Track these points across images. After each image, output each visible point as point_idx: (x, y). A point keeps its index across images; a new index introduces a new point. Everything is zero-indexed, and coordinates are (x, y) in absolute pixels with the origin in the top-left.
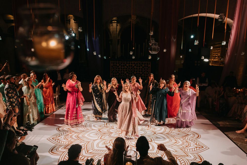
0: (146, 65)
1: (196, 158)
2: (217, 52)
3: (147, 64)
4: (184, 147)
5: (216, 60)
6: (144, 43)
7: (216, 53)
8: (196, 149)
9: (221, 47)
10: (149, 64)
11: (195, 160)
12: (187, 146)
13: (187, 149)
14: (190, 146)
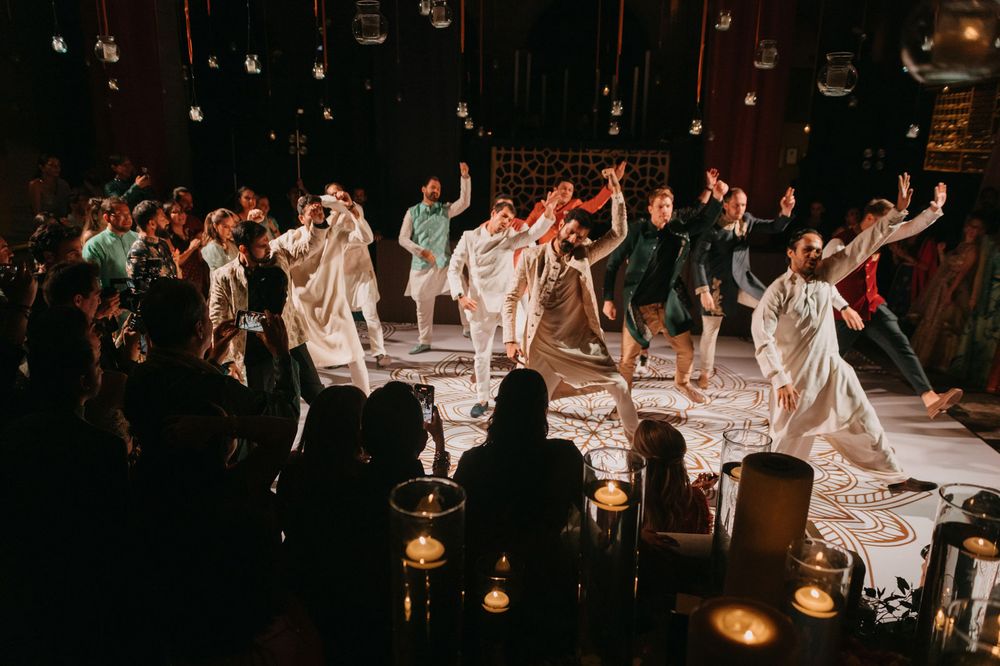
0: (649, 165)
1: (884, 527)
2: (952, 111)
3: (654, 161)
4: (830, 490)
5: (947, 147)
6: (637, 69)
7: (949, 116)
8: (879, 496)
9: (973, 89)
10: (663, 160)
11: (881, 531)
12: (842, 487)
13: (846, 497)
14: (855, 486)
